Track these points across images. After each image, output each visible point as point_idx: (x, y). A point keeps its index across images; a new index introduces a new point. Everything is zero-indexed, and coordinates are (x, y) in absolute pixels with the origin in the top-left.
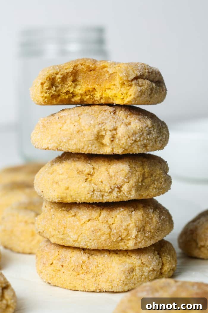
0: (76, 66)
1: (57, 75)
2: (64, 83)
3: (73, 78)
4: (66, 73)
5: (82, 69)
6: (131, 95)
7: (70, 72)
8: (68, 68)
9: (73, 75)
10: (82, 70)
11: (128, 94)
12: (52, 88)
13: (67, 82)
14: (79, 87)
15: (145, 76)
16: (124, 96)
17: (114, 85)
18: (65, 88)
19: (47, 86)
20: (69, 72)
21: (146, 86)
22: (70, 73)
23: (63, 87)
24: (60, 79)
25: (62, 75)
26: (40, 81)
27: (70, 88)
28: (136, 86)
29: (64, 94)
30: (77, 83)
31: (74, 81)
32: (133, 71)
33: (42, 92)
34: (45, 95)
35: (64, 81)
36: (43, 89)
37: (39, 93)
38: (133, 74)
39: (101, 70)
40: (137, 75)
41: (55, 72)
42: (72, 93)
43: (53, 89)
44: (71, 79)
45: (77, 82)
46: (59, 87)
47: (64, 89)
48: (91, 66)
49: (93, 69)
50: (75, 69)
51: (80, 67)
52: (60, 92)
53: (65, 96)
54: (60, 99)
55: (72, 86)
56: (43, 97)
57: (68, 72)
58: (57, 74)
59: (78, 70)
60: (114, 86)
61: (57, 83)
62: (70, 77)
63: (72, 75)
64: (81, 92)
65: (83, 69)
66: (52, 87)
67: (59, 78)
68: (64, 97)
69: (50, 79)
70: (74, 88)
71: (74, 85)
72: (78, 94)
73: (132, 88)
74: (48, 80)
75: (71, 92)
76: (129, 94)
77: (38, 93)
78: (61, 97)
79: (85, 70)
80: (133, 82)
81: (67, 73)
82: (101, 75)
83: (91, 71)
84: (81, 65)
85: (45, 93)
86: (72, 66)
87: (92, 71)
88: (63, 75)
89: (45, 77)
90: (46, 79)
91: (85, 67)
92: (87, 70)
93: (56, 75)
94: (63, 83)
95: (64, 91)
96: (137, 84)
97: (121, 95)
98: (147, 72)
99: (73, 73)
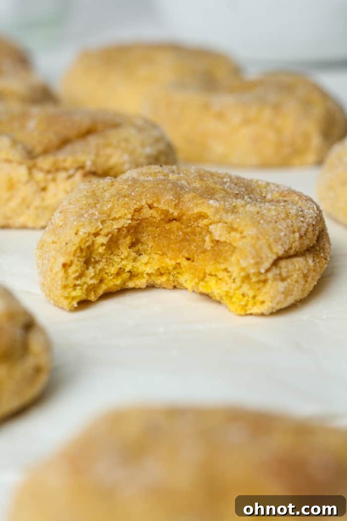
0: (138, 210)
1: (97, 238)
2: (112, 253)
3: (132, 239)
4: (116, 231)
5: (151, 217)
6: (263, 302)
7: (126, 228)
8: (120, 218)
9: (132, 231)
10: (151, 219)
11: (257, 298)
12: (87, 272)
13: (119, 249)
14: (144, 258)
15: (294, 249)
16: (248, 301)
17: (226, 270)
18: (114, 263)
19: (76, 271)
20: (123, 227)
21: (296, 276)
22: (124, 229)
23: (111, 261)
24: (104, 247)
25: (106, 236)
26: (62, 260)
27: (124, 262)
28: (275, 283)
29: (111, 277)
30: (140, 247)
31: (132, 245)
32: (270, 247)
33: (65, 287)
34: (74, 294)
35: (113, 249)
36: (67, 278)
37: (59, 288)
38: (270, 255)
39: (194, 222)
40: (277, 254)
41: (93, 231)
42: (130, 272)
43: (90, 273)
44: (128, 242)
45: (140, 244)
46: (101, 263)
47: (113, 266)
48: (171, 211)
49: (175, 218)
50: (135, 217)
51: (147, 213)
52: (104, 273)
53: (114, 280)
54: (103, 289)
55: (130, 258)
56: (67, 298)
57: (121, 227)
58: (96, 234)
59: (143, 219)
60: (225, 274)
61: (97, 254)
62: (125, 237)
63: (128, 231)
64: (148, 270)
65: (154, 217)
66: (87, 269)
67: (103, 245)
68: (111, 284)
69: (81, 250)
70: (135, 260)
71: (133, 254)
72: (142, 274)
73: (268, 286)
74: (78, 254)
75: (127, 269)
76: (260, 298)
77: (56, 288)
78: (106, 284)
79: (159, 219)
80: (270, 275)
81: (119, 230)
82: (194, 233)
83: (170, 221)
84: (148, 209)
85: (72, 289)
86: (130, 213)
87: (174, 221)
88: (110, 236)
89: (72, 248)
90: (74, 255)
91: (157, 211)
92: (162, 220)
93: (95, 237)
94: (110, 252)
95: (113, 270)
96: (278, 277)
97: (241, 297)
98: (297, 239)
99: (132, 227)
